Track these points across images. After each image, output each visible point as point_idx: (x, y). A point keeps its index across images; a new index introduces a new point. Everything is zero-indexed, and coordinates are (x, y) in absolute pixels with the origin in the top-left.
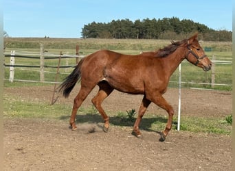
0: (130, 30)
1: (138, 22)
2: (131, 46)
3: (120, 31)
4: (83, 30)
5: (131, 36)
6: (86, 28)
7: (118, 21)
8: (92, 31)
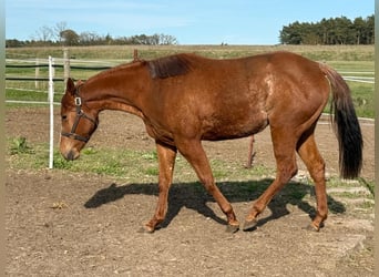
0: (347, 32)
1: (359, 20)
2: (341, 55)
3: (333, 33)
4: (282, 33)
5: (348, 41)
6: (286, 30)
7: (331, 20)
8: (294, 34)
